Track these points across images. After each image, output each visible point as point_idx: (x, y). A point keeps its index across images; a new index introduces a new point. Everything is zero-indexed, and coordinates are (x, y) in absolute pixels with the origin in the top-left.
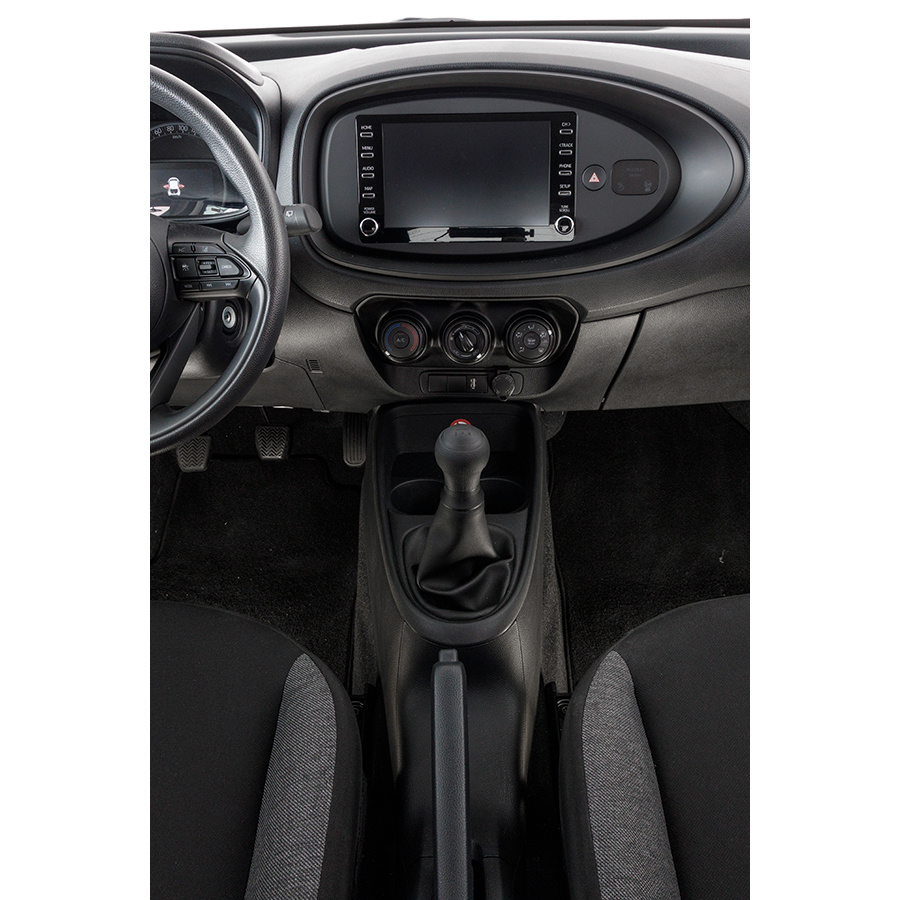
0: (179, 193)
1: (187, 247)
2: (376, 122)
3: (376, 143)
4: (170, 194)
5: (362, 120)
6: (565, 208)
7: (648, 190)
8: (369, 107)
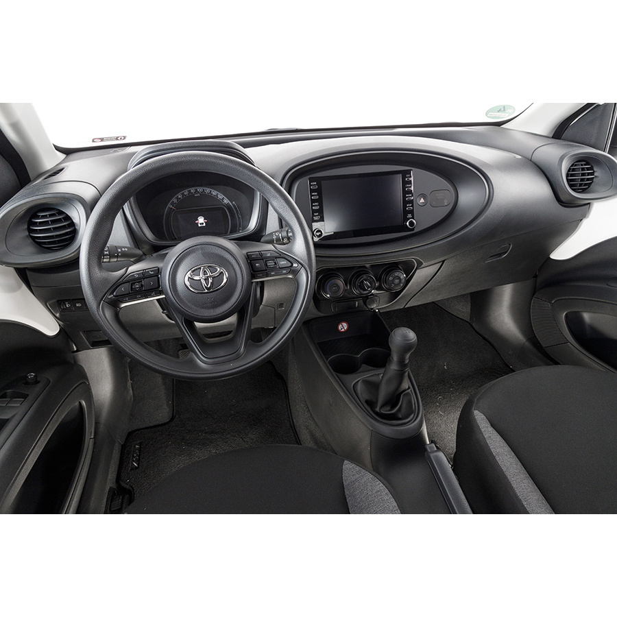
0: (204, 225)
1: (257, 254)
2: (319, 180)
3: (319, 191)
4: (199, 225)
5: (311, 180)
6: (410, 216)
7: (446, 204)
8: (316, 172)
